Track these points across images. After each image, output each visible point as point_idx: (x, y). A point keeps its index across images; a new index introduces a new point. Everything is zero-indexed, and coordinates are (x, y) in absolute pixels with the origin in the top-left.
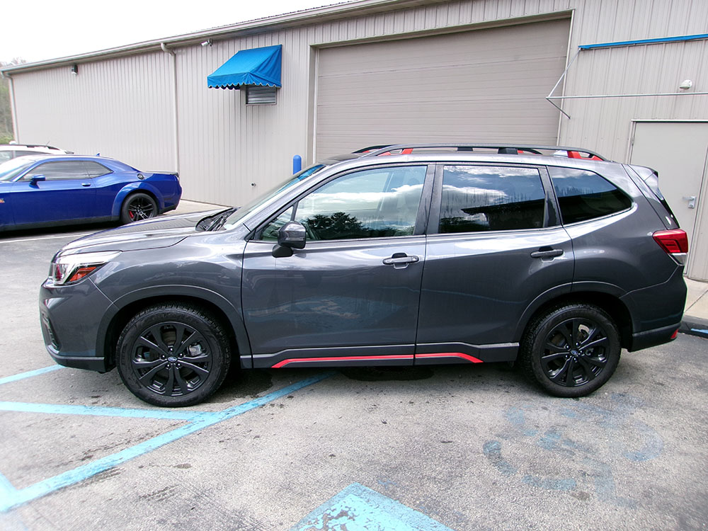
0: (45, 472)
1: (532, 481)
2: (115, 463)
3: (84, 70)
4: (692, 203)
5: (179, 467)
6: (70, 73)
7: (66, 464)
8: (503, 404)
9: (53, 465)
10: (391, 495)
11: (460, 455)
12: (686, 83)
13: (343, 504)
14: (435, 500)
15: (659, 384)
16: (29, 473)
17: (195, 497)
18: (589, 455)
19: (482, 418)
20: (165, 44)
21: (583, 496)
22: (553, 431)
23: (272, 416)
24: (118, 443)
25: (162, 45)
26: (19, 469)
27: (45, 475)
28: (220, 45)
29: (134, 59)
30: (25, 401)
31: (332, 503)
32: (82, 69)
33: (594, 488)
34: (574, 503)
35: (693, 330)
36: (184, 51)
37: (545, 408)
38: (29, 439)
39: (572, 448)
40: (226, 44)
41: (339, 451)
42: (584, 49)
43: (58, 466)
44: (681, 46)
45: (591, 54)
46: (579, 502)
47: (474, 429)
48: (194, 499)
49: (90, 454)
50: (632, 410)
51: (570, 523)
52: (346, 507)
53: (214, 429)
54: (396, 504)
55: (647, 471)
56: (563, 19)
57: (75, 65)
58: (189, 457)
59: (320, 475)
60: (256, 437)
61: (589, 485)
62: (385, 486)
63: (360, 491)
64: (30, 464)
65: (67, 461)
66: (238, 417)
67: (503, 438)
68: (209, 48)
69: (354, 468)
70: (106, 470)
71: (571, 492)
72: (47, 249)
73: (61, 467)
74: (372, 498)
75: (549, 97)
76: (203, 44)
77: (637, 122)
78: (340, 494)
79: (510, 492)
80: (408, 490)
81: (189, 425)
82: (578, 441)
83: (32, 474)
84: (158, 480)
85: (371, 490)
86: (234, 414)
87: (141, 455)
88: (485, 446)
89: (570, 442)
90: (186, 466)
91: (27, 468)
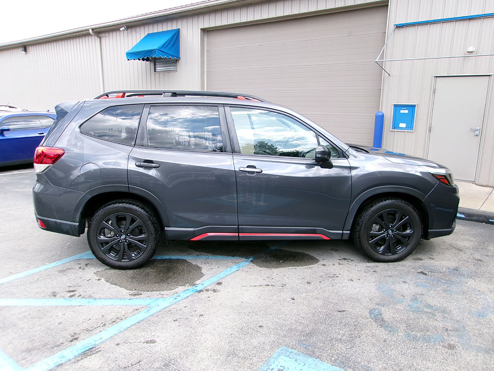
0: (43, 353)
1: (411, 337)
2: (97, 343)
3: (31, 50)
4: (477, 133)
5: (147, 342)
6: (20, 52)
7: (59, 346)
8: (374, 280)
9: (49, 347)
10: (312, 354)
11: (354, 320)
12: (470, 49)
13: (278, 364)
14: (345, 356)
15: (478, 260)
16: (31, 355)
17: (164, 366)
18: (446, 315)
19: (362, 291)
20: (93, 30)
21: (451, 347)
22: (415, 299)
23: (209, 299)
24: (96, 326)
25: (91, 31)
26: (22, 352)
27: (44, 355)
28: (134, 29)
29: (69, 41)
30: (18, 297)
31: (270, 364)
32: (30, 49)
33: (457, 340)
34: (446, 353)
35: (490, 220)
36: (107, 35)
37: (405, 282)
38: (26, 327)
39: (433, 311)
40: (138, 29)
41: (265, 323)
42: (399, 27)
43: (53, 348)
44: (466, 23)
45: (403, 30)
46: (450, 351)
47: (358, 300)
48: (164, 368)
49: (76, 336)
50: (466, 280)
51: (448, 368)
52: (281, 366)
53: (167, 311)
54: (317, 361)
55: (490, 325)
56: (383, 6)
57: (25, 47)
58: (153, 334)
59: (255, 342)
60: (201, 315)
61: (453, 338)
62: (306, 348)
63: (288, 353)
64: (30, 347)
65: (59, 343)
66: (184, 301)
67: (381, 305)
68: (126, 32)
69: (279, 335)
70: (91, 349)
71: (442, 344)
72: (14, 181)
73: (55, 348)
74: (298, 357)
75: (377, 60)
76: (121, 29)
77: (437, 77)
78: (273, 356)
79: (398, 347)
80: (323, 350)
81: (148, 309)
82: (435, 305)
83: (33, 355)
84: (133, 354)
85: (296, 351)
86: (179, 299)
87: (116, 335)
88: (371, 312)
89: (430, 306)
90: (153, 342)
91: (29, 351)
